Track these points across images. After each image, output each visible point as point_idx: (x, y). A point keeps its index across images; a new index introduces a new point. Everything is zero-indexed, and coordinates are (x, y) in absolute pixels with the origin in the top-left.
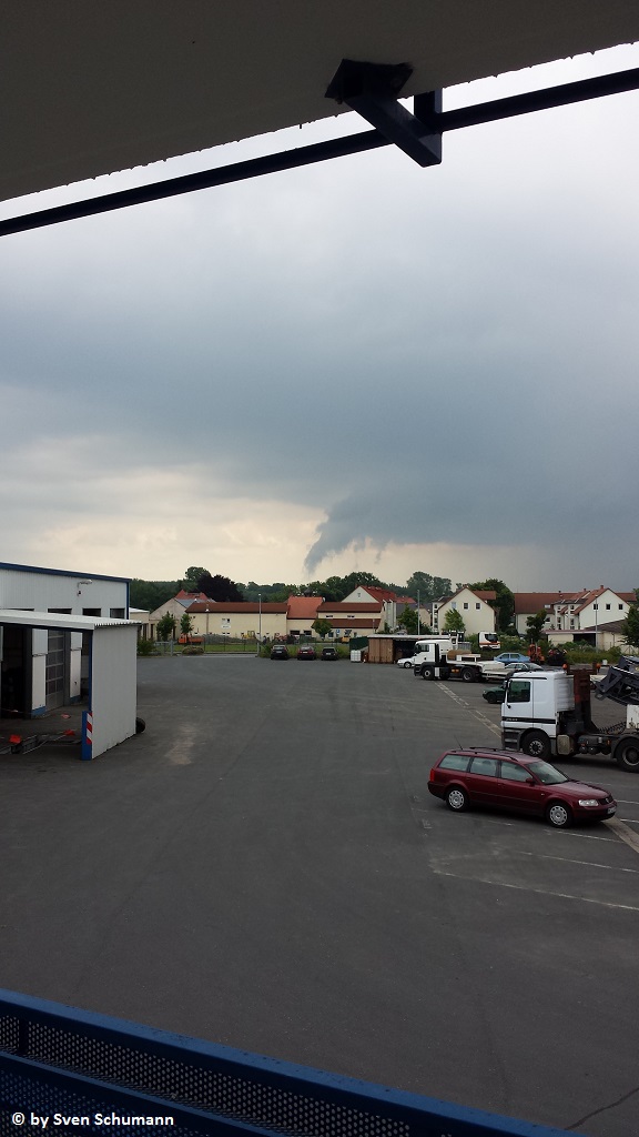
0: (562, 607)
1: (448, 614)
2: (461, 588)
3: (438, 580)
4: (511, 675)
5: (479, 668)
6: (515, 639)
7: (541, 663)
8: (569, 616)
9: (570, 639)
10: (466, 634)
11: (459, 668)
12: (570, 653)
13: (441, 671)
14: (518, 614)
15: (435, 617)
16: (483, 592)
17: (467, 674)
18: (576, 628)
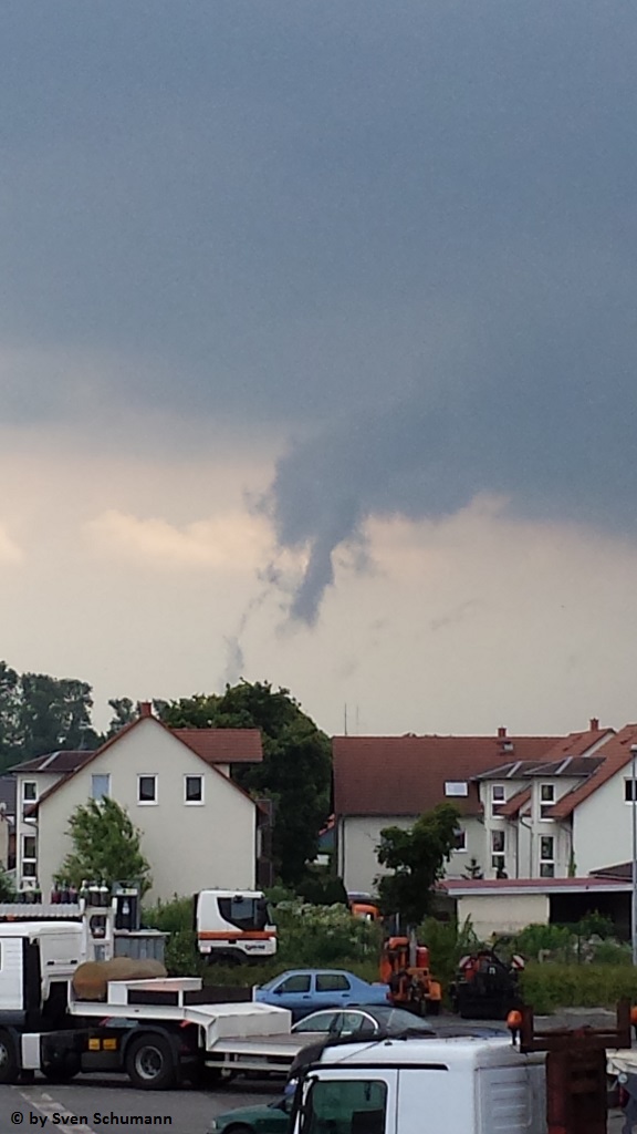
0: (509, 791)
1: (82, 820)
2: (128, 717)
3: (40, 688)
4: (312, 1056)
5: (193, 1028)
6: (331, 916)
7: (430, 1009)
8: (537, 826)
9: (540, 913)
10: (149, 904)
11: (117, 1033)
12: (539, 969)
13: (47, 1048)
14: (344, 817)
15: (23, 830)
16: (212, 736)
17: (151, 1061)
18: (561, 872)
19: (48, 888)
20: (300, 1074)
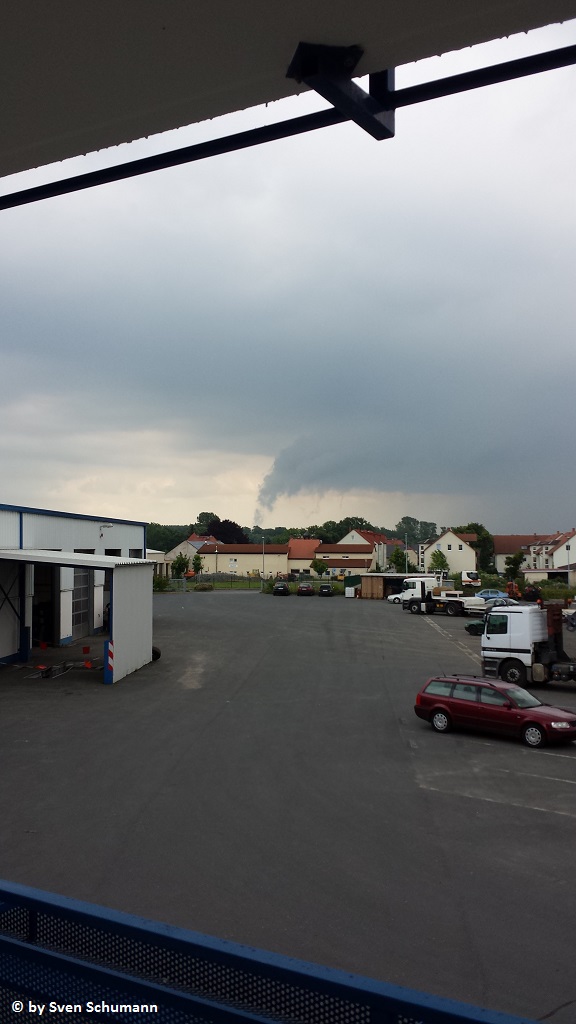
1: (434, 555)
2: (445, 531)
3: (424, 524)
4: (490, 609)
5: (461, 603)
6: (494, 577)
8: (544, 556)
9: (545, 577)
10: (450, 573)
11: (443, 603)
12: (545, 590)
13: (427, 606)
14: (497, 554)
15: (421, 557)
16: (465, 535)
17: (451, 609)
18: (550, 567)
19: (427, 570)
20: (487, 613)
